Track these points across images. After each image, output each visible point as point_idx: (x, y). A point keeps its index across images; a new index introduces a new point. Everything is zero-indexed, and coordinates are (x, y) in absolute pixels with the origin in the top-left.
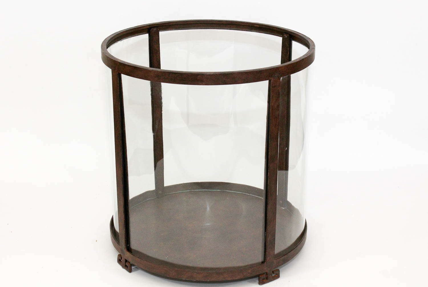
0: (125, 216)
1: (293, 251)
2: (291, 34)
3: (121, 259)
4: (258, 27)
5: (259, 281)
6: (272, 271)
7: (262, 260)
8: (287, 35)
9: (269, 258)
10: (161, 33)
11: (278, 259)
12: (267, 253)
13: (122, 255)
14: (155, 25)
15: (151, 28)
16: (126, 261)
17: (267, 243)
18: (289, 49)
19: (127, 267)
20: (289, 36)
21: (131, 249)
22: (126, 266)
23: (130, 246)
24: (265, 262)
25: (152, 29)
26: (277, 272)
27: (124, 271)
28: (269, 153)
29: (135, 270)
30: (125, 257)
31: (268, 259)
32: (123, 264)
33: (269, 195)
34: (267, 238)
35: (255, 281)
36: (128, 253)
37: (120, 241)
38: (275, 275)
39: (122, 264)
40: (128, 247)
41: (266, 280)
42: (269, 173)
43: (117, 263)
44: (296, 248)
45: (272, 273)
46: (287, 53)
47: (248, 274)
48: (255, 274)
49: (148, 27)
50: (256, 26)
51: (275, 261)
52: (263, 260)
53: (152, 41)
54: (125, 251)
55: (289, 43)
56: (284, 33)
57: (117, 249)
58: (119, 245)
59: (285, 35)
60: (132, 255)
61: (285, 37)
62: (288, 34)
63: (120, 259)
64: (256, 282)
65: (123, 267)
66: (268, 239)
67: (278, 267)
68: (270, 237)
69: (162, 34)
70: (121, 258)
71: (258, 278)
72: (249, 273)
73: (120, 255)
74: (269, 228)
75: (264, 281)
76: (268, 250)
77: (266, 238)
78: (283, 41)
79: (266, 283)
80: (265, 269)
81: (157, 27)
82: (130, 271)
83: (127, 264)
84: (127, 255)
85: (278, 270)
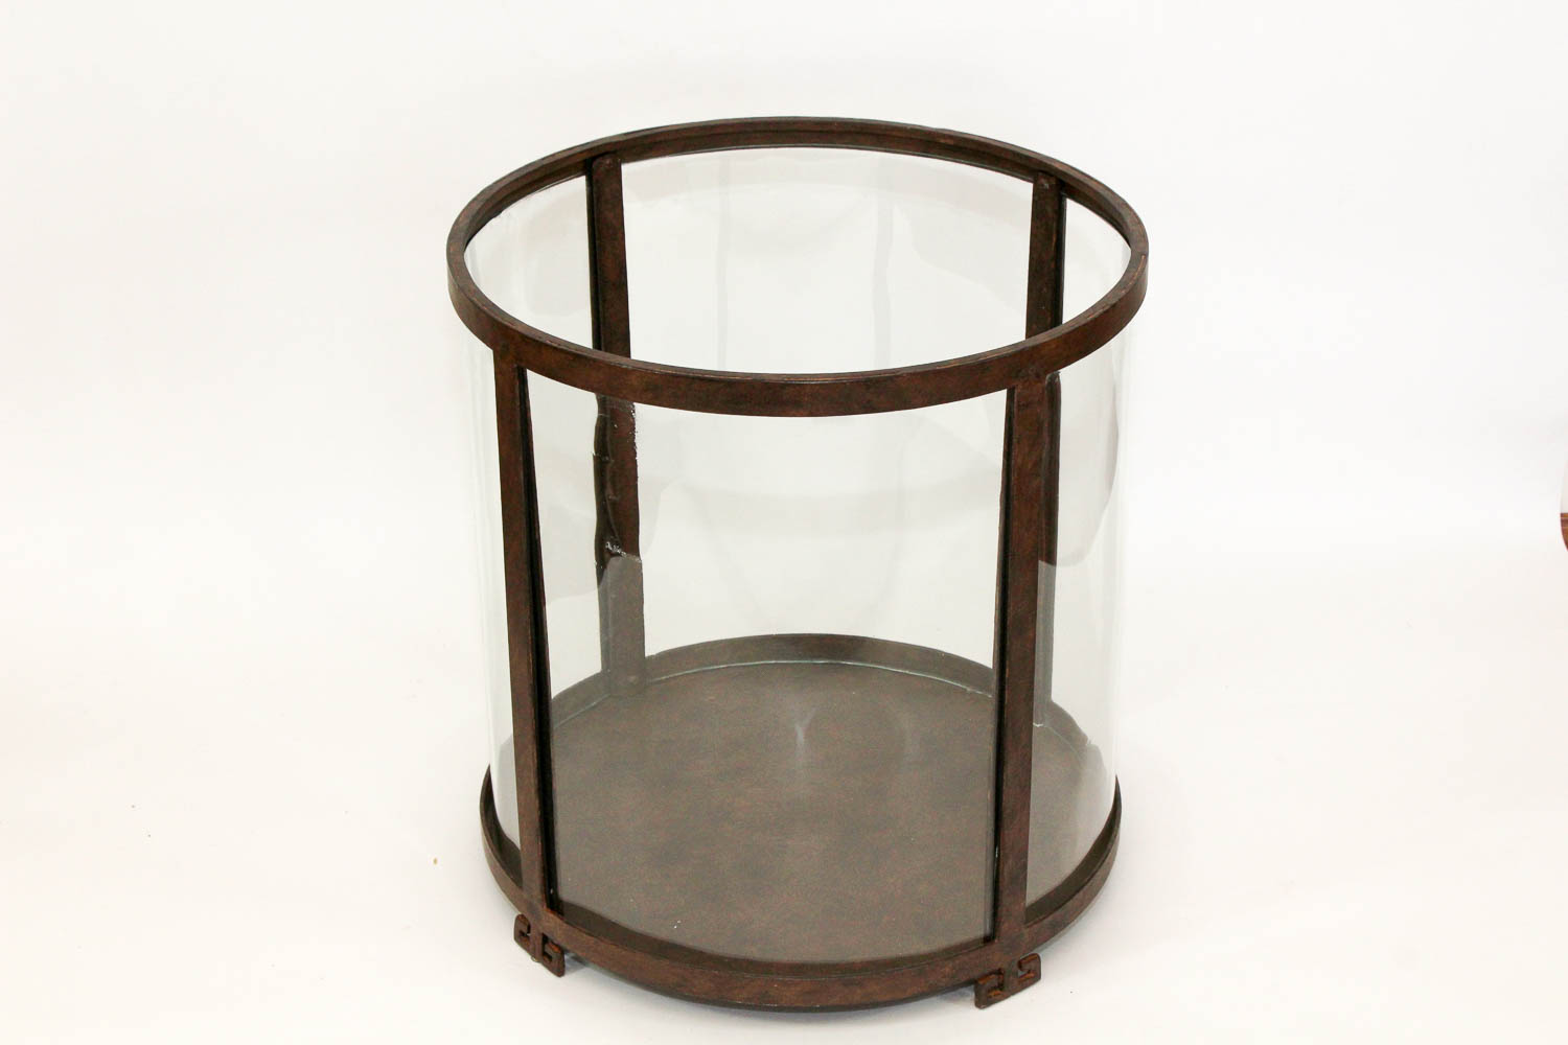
0: (540, 803)
1: (1081, 893)
2: (1062, 178)
3: (529, 932)
4: (950, 146)
5: (976, 995)
6: (1015, 964)
7: (985, 929)
8: (1048, 182)
9: (1006, 925)
10: (629, 170)
11: (1035, 926)
12: (1003, 911)
13: (531, 920)
14: (608, 149)
15: (594, 158)
16: (545, 939)
17: (1001, 879)
18: (1055, 225)
19: (550, 958)
20: (1057, 185)
21: (561, 901)
22: (544, 954)
23: (556, 892)
24: (994, 938)
25: (598, 161)
26: (1033, 965)
27: (539, 970)
28: (1010, 610)
29: (575, 969)
30: (540, 928)
31: (1004, 927)
32: (534, 949)
33: (1009, 733)
34: (1001, 866)
35: (963, 995)
36: (551, 915)
37: (524, 877)
38: (1025, 973)
39: (531, 947)
40: (551, 896)
41: (999, 991)
42: (1007, 670)
43: (514, 942)
44: (1089, 884)
45: (1016, 967)
46: (1050, 239)
47: (944, 980)
48: (964, 979)
49: (586, 156)
50: (942, 141)
51: (1026, 931)
52: (988, 931)
53: (598, 199)
54: (543, 909)
55: (1057, 208)
56: (1040, 174)
57: (514, 900)
58: (521, 887)
59: (1043, 181)
60: (565, 925)
61: (1043, 185)
62: (1051, 176)
63: (525, 930)
64: (968, 999)
65: (534, 956)
66: (1006, 870)
67: (1034, 947)
68: (1010, 862)
69: (633, 173)
70: (529, 928)
71: (973, 986)
72: (944, 977)
73: (522, 916)
74: (1009, 834)
75: (992, 994)
76: (1006, 900)
77: (998, 866)
78: (1036, 198)
79: (999, 1000)
80: (997, 957)
81: (614, 152)
82: (559, 971)
83: (548, 950)
84: (550, 923)
85: (1037, 959)
